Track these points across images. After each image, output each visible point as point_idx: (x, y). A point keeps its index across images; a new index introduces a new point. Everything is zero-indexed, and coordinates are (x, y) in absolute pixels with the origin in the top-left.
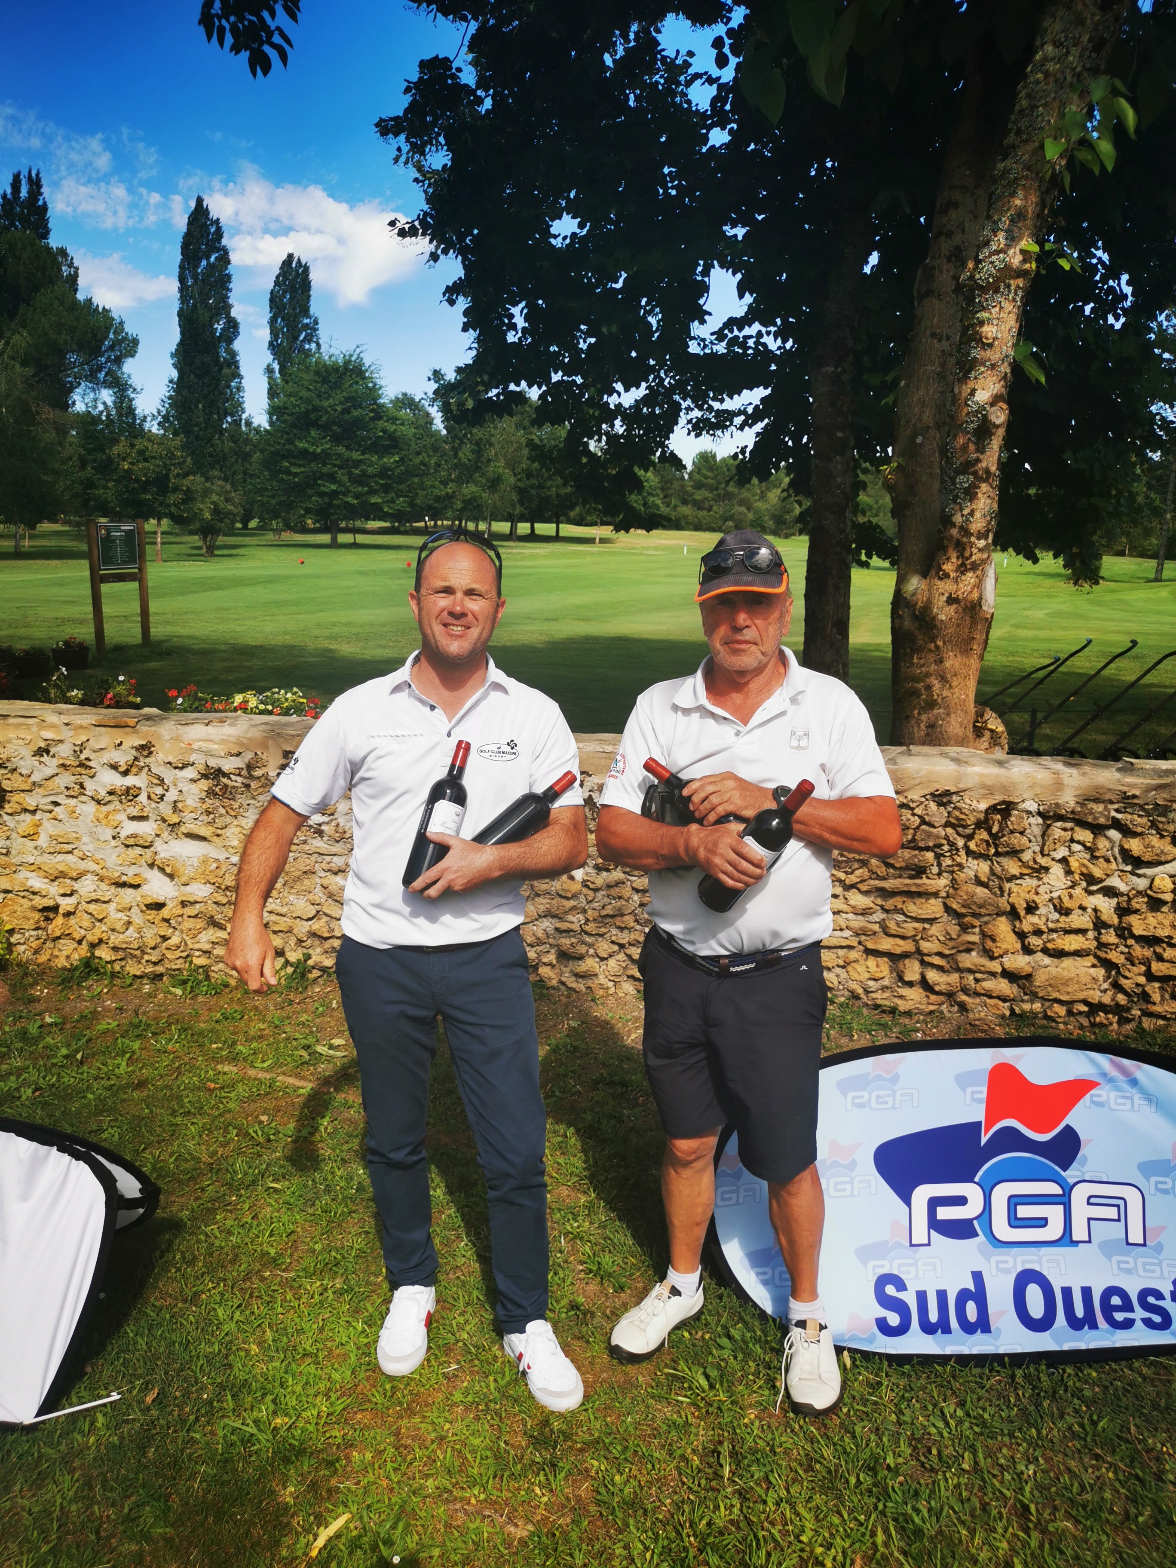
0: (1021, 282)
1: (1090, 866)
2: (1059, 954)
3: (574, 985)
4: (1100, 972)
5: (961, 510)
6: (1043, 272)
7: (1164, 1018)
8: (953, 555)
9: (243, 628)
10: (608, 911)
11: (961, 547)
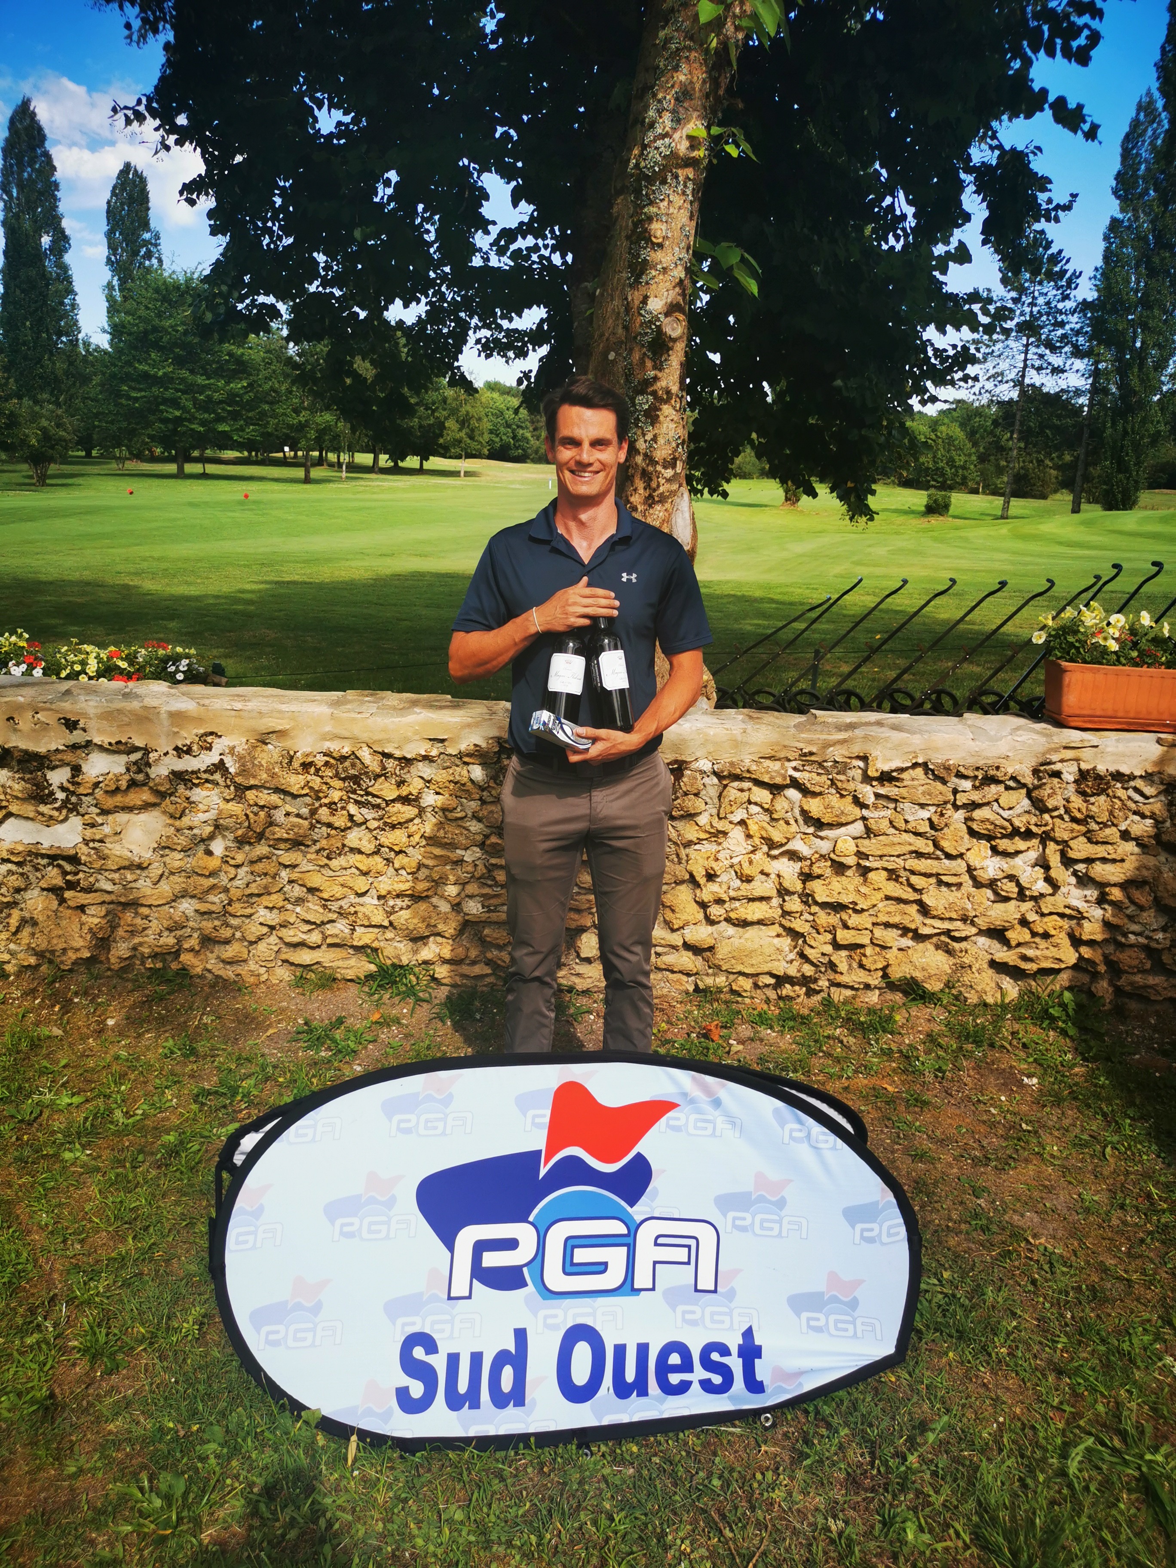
0: (690, 172)
1: (769, 828)
2: (744, 924)
3: (220, 973)
4: (786, 942)
5: (644, 435)
6: (715, 161)
7: (852, 988)
8: (640, 484)
9: (40, 563)
10: (253, 889)
11: (647, 477)
